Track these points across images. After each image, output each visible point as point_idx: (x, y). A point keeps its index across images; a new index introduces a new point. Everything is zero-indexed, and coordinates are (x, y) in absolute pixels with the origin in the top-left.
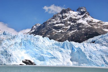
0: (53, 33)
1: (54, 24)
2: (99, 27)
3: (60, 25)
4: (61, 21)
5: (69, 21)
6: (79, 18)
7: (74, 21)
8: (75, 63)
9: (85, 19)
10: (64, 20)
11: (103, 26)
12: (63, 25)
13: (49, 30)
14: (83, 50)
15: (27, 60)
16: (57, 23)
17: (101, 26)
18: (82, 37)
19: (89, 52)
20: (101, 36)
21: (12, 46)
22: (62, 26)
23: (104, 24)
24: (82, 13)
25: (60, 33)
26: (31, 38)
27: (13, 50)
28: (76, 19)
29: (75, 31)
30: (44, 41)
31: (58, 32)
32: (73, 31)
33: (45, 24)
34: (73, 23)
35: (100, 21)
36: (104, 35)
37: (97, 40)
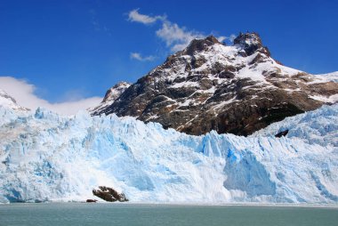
0: (166, 109)
1: (170, 83)
2: (298, 90)
3: (187, 84)
4: (190, 73)
5: (213, 73)
6: (240, 63)
7: (226, 73)
8: (238, 193)
9: (257, 67)
10: (197, 70)
11: (311, 86)
12: (195, 84)
13: (154, 101)
14: (259, 158)
15: (104, 189)
16: (178, 80)
17: (304, 87)
18: (250, 119)
19: (277, 164)
20: (304, 115)
21: (64, 149)
22: (193, 88)
23: (311, 80)
24: (250, 50)
25: (188, 107)
26: (112, 127)
27: (66, 161)
28: (231, 68)
29: (230, 101)
30: (148, 135)
31: (181, 104)
32: (223, 103)
33: (142, 82)
34: (225, 79)
35: (301, 72)
36: (314, 113)
37: (294, 126)
